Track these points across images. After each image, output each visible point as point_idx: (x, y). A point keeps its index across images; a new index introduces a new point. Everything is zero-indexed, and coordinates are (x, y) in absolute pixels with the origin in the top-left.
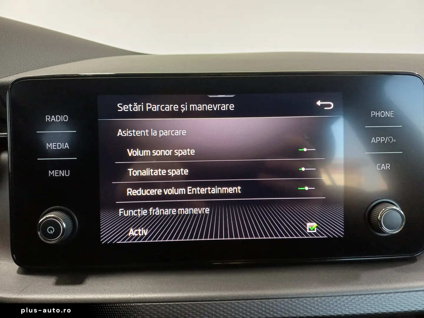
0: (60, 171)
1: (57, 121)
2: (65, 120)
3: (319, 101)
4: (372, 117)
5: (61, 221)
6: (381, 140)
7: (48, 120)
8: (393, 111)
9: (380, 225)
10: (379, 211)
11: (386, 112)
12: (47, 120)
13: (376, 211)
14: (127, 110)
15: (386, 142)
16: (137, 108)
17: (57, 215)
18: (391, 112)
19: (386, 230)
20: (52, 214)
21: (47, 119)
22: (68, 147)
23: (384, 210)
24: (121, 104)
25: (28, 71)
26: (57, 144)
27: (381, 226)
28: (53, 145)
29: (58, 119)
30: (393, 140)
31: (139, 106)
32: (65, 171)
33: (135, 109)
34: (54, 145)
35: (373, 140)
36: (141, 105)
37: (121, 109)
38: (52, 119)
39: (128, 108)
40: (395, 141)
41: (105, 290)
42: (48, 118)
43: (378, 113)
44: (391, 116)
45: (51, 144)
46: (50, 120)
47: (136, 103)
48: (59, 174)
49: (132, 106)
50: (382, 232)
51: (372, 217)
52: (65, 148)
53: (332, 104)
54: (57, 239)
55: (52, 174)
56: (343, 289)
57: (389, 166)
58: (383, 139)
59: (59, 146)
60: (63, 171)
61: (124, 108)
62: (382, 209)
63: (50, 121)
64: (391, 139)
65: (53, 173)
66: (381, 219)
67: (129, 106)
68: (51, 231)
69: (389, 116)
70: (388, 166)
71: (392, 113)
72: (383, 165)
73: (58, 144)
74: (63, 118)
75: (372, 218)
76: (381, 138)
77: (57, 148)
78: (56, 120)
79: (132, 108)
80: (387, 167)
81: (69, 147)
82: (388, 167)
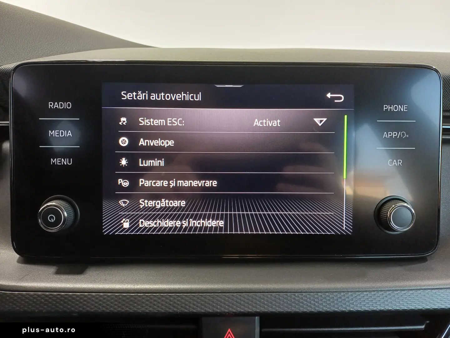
0: (63, 159)
1: (60, 108)
2: (68, 107)
3: (330, 93)
4: (384, 110)
5: (63, 210)
6: (394, 135)
8: (407, 106)
9: (389, 222)
10: (388, 208)
11: (400, 106)
12: (50, 107)
13: (386, 208)
14: (132, 99)
15: (398, 138)
16: (141, 96)
17: (59, 204)
18: (405, 106)
19: (395, 227)
20: (53, 203)
22: (71, 135)
23: (393, 206)
24: (125, 92)
27: (391, 223)
28: (56, 132)
29: (61, 106)
30: (405, 135)
31: (144, 94)
32: (68, 159)
33: (140, 97)
35: (385, 135)
36: (145, 94)
37: (124, 97)
38: (55, 106)
39: (132, 96)
40: (408, 136)
42: (51, 105)
43: (391, 106)
44: (405, 111)
46: (53, 106)
47: (141, 92)
48: (61, 163)
49: (136, 94)
50: (392, 229)
52: (68, 136)
53: (343, 97)
54: (58, 228)
55: (54, 162)
59: (62, 134)
60: (66, 159)
61: (128, 96)
63: (53, 108)
64: (403, 134)
65: (56, 161)
66: (391, 216)
67: (133, 94)
69: (402, 110)
72: (395, 160)
73: (61, 131)
74: (67, 105)
76: (394, 133)
77: (60, 136)
79: (136, 96)
80: (398, 163)
82: (400, 163)
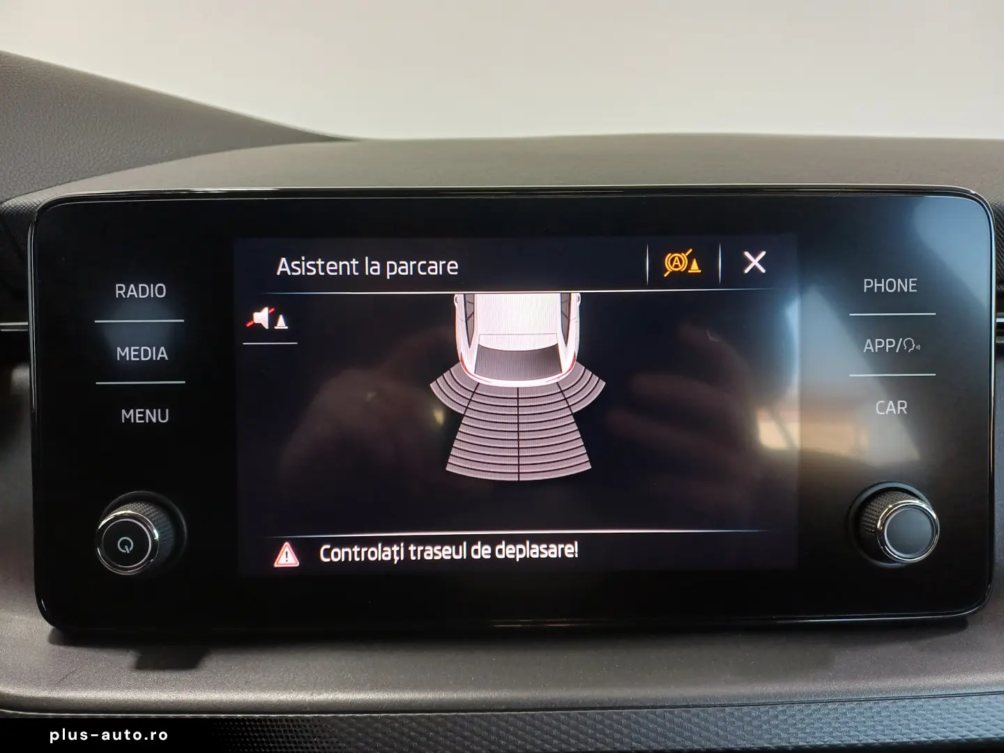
0: (148, 411)
1: (141, 296)
2: (159, 294)
4: (865, 291)
5: (150, 525)
6: (888, 346)
7: (120, 294)
8: (916, 279)
9: (881, 542)
10: (878, 510)
11: (899, 280)
13: (873, 510)
15: (897, 351)
17: (140, 512)
18: (911, 280)
19: (896, 555)
20: (127, 510)
21: (117, 292)
22: (165, 356)
23: (890, 506)
25: (75, 180)
26: (140, 348)
27: (884, 543)
28: (132, 350)
29: (143, 293)
30: (914, 345)
32: (159, 410)
34: (135, 350)
35: (869, 346)
38: (129, 293)
40: (918, 347)
41: (247, 682)
42: (120, 290)
43: (879, 282)
44: (911, 290)
45: (127, 349)
46: (126, 293)
48: (145, 420)
50: (887, 558)
51: (863, 523)
52: (158, 359)
54: (140, 566)
55: (128, 417)
56: (794, 688)
57: (906, 407)
58: (890, 343)
59: (146, 355)
60: (155, 410)
62: (886, 507)
63: (124, 297)
64: (909, 344)
65: (132, 415)
66: (883, 529)
68: (126, 547)
69: (906, 290)
70: (902, 405)
71: (913, 282)
72: (891, 402)
73: (143, 348)
74: (155, 291)
75: (864, 525)
76: (888, 340)
77: (140, 359)
78: (138, 294)
80: (899, 408)
81: (168, 357)
82: (903, 408)
